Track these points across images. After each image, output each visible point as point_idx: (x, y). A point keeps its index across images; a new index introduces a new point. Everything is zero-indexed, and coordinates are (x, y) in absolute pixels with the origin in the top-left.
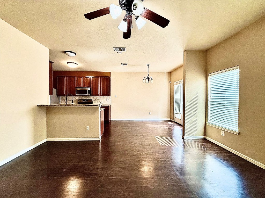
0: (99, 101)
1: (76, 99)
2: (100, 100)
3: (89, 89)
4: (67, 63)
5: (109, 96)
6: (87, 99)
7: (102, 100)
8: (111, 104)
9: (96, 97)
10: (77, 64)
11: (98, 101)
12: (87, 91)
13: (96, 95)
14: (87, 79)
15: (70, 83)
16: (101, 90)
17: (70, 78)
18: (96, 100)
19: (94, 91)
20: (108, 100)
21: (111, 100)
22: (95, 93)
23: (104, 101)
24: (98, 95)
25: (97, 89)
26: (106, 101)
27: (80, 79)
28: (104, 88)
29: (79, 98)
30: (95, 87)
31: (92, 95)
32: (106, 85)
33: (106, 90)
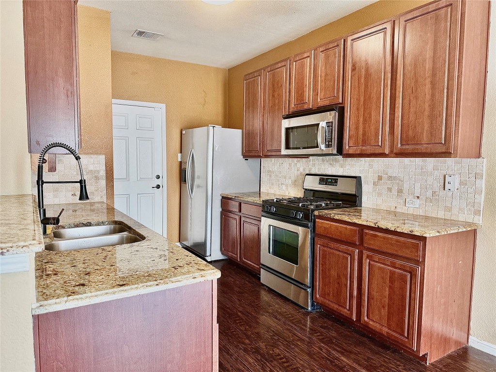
1: (301, 169)
3: (332, 116)
5: (447, 154)
7: (418, 186)
8: (478, 222)
9: (378, 163)
11: (390, 190)
12: (323, 124)
13: (368, 149)
14: (327, 58)
15: (273, 96)
16: (399, 113)
17: (274, 76)
18: (380, 178)
19: (357, 128)
20: (457, 185)
21: (482, 184)
22: (364, 134)
23: (429, 194)
24: (378, 151)
25: (374, 106)
26: (442, 193)
27: (302, 66)
28: (416, 98)
29: (310, 169)
30: (362, 99)
31: (345, 152)
32: (431, 65)
33: (427, 113)
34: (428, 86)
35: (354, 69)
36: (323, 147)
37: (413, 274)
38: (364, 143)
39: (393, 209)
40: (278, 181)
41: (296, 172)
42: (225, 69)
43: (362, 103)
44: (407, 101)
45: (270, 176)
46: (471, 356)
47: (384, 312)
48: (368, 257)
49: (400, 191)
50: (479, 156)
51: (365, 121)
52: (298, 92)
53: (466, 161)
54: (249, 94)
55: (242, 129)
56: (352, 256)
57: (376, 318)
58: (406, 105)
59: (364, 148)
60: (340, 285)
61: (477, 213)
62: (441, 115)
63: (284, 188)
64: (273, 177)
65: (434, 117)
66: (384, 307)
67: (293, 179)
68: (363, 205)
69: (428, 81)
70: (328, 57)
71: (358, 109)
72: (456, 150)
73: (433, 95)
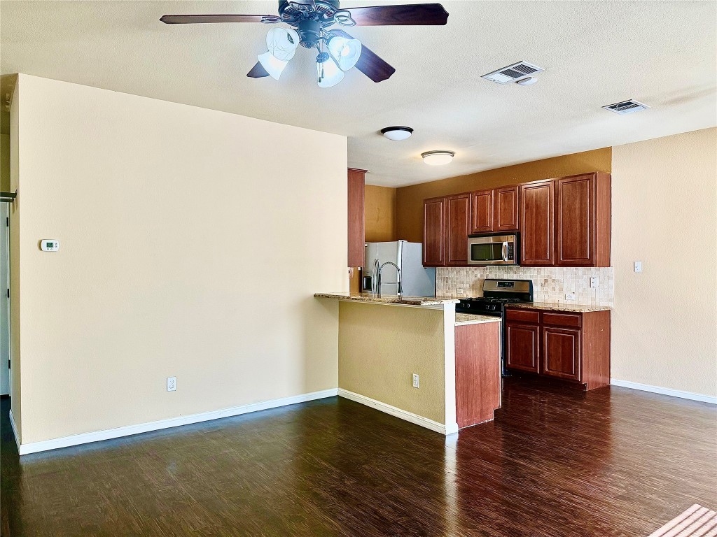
0: (557, 290)
1: (479, 276)
2: (565, 286)
3: (512, 239)
4: (422, 154)
5: (591, 265)
6: (515, 277)
7: (573, 285)
8: (611, 305)
9: (545, 271)
10: (452, 154)
11: (554, 289)
12: (505, 244)
13: (540, 261)
14: (505, 197)
15: (456, 219)
16: (560, 239)
17: (456, 203)
18: (546, 281)
19: (531, 247)
20: (598, 284)
21: (612, 282)
22: (536, 251)
23: (581, 290)
24: (547, 262)
25: (543, 234)
26: (589, 289)
27: (484, 200)
28: (571, 230)
29: (487, 276)
30: (534, 228)
31: (522, 263)
32: (579, 212)
33: (578, 240)
34: (578, 225)
35: (527, 208)
36: (506, 259)
37: (576, 335)
38: (537, 257)
39: (557, 302)
40: (456, 286)
41: (474, 278)
42: (394, 189)
43: (534, 231)
44: (565, 232)
45: (447, 282)
46: (612, 389)
47: (560, 363)
48: (547, 330)
49: (561, 290)
50: (609, 265)
51: (536, 243)
52: (480, 218)
53: (602, 269)
54: (430, 214)
55: (423, 242)
56: (535, 331)
57: (554, 367)
58: (565, 236)
59: (537, 261)
60: (528, 353)
61: (610, 300)
62: (586, 242)
63: (462, 291)
64: (449, 282)
65: (583, 242)
66: (559, 360)
67: (471, 284)
68: (534, 301)
69: (578, 221)
70: (507, 197)
71: (531, 234)
72: (596, 262)
73: (581, 230)
